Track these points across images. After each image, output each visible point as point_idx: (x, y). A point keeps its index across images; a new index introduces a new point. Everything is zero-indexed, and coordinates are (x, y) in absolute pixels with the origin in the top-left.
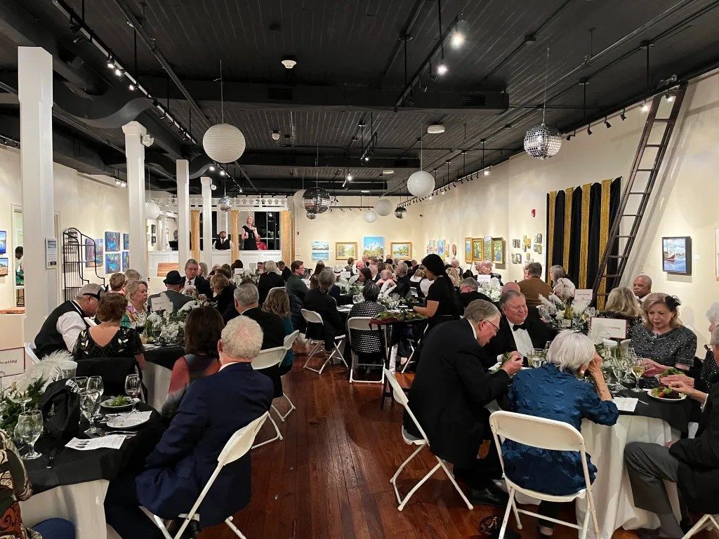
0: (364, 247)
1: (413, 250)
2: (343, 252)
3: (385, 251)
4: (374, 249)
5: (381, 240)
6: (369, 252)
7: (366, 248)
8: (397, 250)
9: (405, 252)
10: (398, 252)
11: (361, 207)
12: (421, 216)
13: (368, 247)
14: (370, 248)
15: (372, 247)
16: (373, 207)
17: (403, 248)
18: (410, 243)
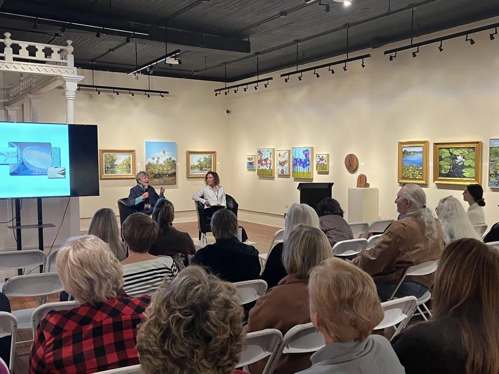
0: (147, 158)
1: (218, 163)
2: (113, 166)
3: (178, 164)
4: (161, 162)
5: (173, 146)
6: (154, 167)
7: (152, 161)
8: (196, 164)
9: (206, 167)
10: (197, 167)
11: (149, 91)
12: (228, 112)
13: (153, 159)
14: (156, 159)
15: (158, 158)
16: (168, 93)
17: (204, 161)
18: (214, 152)
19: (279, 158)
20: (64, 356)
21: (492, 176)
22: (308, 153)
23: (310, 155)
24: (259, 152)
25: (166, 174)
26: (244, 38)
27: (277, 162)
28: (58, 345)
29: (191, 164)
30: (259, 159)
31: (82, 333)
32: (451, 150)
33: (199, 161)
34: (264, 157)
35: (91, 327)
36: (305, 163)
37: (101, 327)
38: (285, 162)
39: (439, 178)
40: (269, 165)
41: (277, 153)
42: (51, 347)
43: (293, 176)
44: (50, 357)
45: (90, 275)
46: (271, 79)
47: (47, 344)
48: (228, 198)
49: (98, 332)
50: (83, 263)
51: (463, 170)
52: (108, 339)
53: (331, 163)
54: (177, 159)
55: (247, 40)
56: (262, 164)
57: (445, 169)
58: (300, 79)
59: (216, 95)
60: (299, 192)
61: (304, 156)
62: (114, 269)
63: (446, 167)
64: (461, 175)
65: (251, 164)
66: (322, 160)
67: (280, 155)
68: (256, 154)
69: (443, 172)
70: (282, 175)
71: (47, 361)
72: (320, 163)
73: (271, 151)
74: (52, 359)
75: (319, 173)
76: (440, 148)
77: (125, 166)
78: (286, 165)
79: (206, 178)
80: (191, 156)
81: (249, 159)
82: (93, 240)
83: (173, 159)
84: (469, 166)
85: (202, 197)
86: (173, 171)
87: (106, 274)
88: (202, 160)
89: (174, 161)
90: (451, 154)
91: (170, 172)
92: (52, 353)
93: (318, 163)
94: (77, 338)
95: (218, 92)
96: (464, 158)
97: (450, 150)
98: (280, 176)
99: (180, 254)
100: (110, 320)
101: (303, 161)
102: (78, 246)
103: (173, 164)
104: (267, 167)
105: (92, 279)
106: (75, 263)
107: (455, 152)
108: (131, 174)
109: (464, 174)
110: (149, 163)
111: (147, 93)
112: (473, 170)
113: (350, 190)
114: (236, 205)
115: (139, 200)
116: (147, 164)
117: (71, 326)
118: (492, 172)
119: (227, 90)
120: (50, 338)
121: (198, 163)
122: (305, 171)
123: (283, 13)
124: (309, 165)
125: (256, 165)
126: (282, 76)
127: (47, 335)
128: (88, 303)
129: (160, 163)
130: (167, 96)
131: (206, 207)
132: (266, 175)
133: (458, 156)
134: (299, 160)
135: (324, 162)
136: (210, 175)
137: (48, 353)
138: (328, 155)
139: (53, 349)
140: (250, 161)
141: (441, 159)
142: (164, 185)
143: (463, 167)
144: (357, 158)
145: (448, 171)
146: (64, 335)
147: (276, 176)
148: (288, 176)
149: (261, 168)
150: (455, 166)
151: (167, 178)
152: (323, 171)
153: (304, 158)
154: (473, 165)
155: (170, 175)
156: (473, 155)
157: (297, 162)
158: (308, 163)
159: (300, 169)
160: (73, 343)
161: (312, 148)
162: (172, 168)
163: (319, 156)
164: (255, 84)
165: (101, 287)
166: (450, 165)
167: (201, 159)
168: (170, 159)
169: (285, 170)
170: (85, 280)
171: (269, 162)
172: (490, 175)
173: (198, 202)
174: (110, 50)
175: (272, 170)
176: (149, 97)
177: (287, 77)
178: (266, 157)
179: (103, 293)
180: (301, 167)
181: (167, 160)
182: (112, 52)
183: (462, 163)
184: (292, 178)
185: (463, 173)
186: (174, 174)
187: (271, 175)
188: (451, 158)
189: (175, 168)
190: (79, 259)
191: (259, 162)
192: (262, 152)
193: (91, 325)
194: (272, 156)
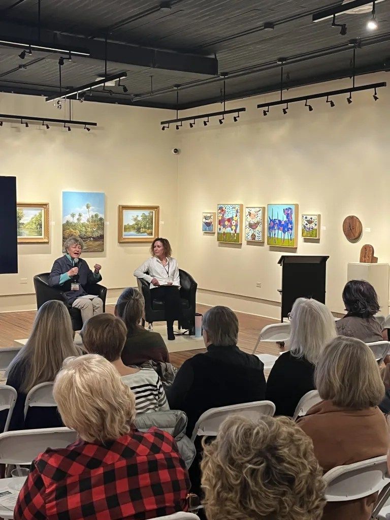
0: (65, 212)
1: (161, 223)
3: (107, 223)
4: (84, 220)
5: (100, 199)
6: (74, 226)
7: (71, 220)
8: (132, 223)
9: (145, 227)
10: (133, 227)
11: (70, 122)
12: (176, 151)
13: (73, 216)
14: (77, 217)
15: (80, 215)
16: (95, 124)
17: (142, 219)
18: (157, 208)
19: (249, 219)
20: (70, 507)
22: (291, 213)
23: (293, 216)
24: (221, 209)
25: (90, 237)
26: (209, 54)
27: (245, 223)
28: (62, 493)
29: (125, 223)
30: (220, 218)
31: (90, 478)
33: (135, 219)
34: (227, 217)
35: (101, 471)
36: (286, 227)
37: (113, 471)
38: (258, 223)
40: (234, 228)
41: (246, 211)
42: (54, 495)
43: (268, 244)
44: (52, 508)
45: (102, 405)
46: (243, 109)
47: (48, 491)
48: (183, 274)
49: (110, 477)
50: (94, 391)
52: (122, 486)
53: (323, 228)
54: (105, 216)
55: (213, 56)
56: (224, 226)
58: (285, 112)
59: (163, 129)
60: (280, 268)
61: (285, 217)
62: (126, 397)
65: (208, 224)
66: (310, 222)
67: (250, 214)
68: (215, 210)
70: (253, 242)
71: (48, 513)
72: (308, 226)
73: (237, 207)
74: (55, 509)
75: (306, 240)
77: (34, 226)
78: (259, 228)
79: (153, 247)
80: (125, 212)
81: (206, 218)
82: (99, 361)
83: (101, 216)
85: (147, 273)
86: (100, 232)
87: (120, 404)
88: (140, 218)
89: (101, 219)
91: (96, 234)
92: (54, 502)
93: (305, 227)
94: (85, 485)
95: (166, 125)
98: (249, 243)
99: (151, 361)
100: (124, 463)
101: (283, 223)
102: (84, 369)
103: (100, 223)
104: (232, 230)
105: (103, 411)
106: (83, 391)
108: (43, 237)
110: (67, 222)
111: (67, 124)
113: (350, 266)
114: (194, 285)
115: (65, 277)
116: (65, 222)
117: (76, 469)
119: (179, 123)
120: (51, 484)
121: (134, 223)
122: (286, 237)
123: (269, 25)
124: (291, 229)
125: (216, 227)
126: (259, 106)
127: (46, 480)
128: (97, 439)
129: (82, 222)
130: (93, 129)
131: (152, 287)
132: (230, 241)
134: (277, 221)
135: (313, 225)
136: (159, 243)
137: (50, 502)
138: (319, 216)
139: (56, 498)
140: (207, 221)
142: (88, 252)
144: (360, 222)
146: (69, 481)
147: (244, 242)
148: (261, 244)
149: (223, 230)
151: (91, 243)
152: (312, 237)
153: (285, 219)
155: (96, 239)
157: (274, 224)
158: (290, 226)
159: (279, 234)
160: (81, 491)
161: (297, 206)
162: (99, 228)
163: (306, 218)
164: (221, 117)
165: (113, 420)
167: (138, 216)
168: (96, 216)
169: (257, 235)
170: (96, 412)
171: (234, 223)
173: (141, 280)
174: (20, 67)
175: (238, 234)
176: (69, 130)
177: (266, 108)
178: (230, 216)
179: (117, 429)
180: (280, 232)
181: (92, 217)
182: (23, 69)
184: (266, 246)
186: (102, 237)
187: (237, 240)
189: (103, 229)
190: (88, 386)
191: (220, 222)
192: (224, 209)
193: (102, 469)
194: (238, 214)
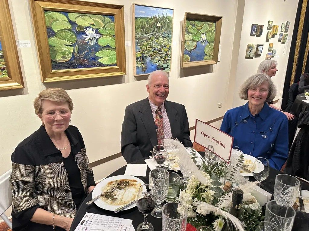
21: (139, 59)
32: (72, 16)
39: (53, 71)
51: (97, 54)
57: (63, 53)
63: (65, 49)
64: (94, 62)
69: (59, 59)
76: (46, 10)
84: (108, 47)
90: (71, 22)
96: (97, 32)
97: (70, 15)
107: (81, 21)
109: (99, 60)
112: (113, 53)
118: (139, 55)
133: (87, 28)
141: (51, 33)
143: (97, 48)
145: (70, 56)
150: (82, 47)
154: (113, 44)
156: (111, 27)
166: (73, 45)
172: (137, 59)
183: (94, 42)
185: (97, 58)
188: (74, 33)
